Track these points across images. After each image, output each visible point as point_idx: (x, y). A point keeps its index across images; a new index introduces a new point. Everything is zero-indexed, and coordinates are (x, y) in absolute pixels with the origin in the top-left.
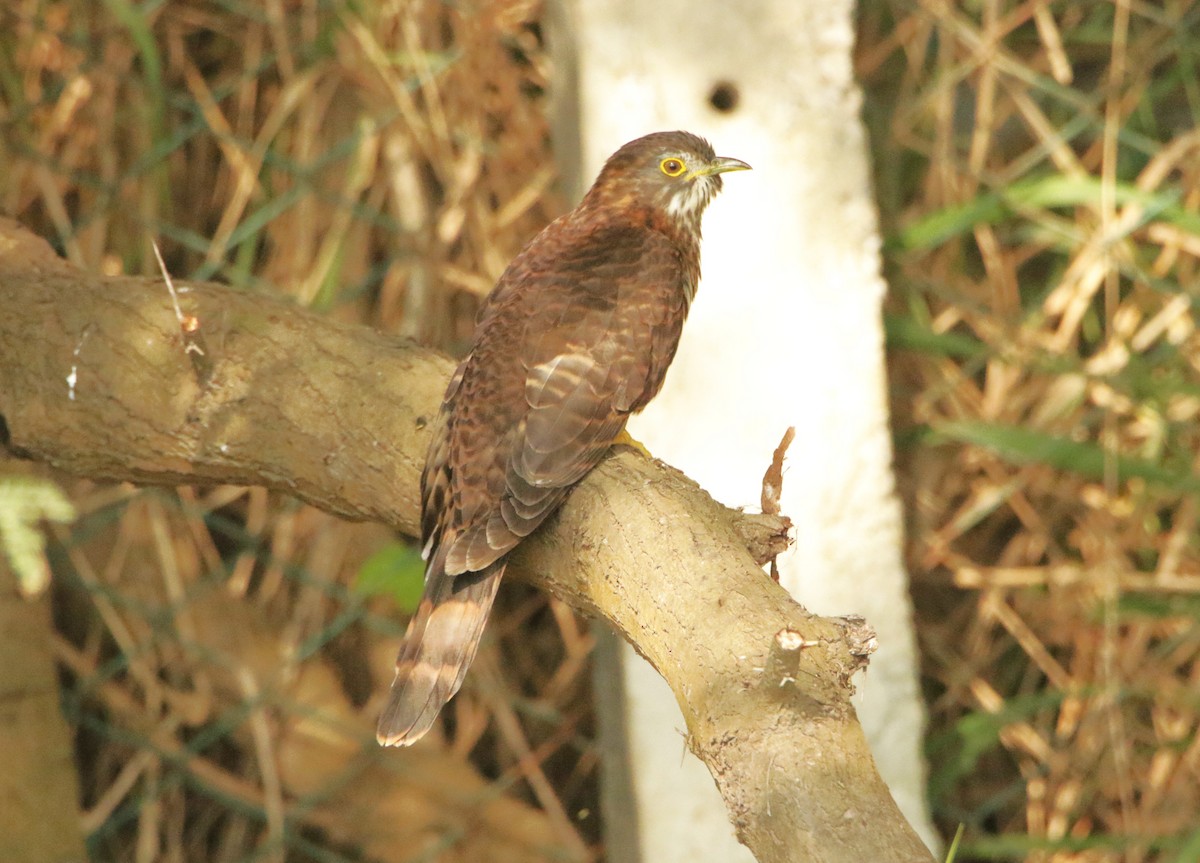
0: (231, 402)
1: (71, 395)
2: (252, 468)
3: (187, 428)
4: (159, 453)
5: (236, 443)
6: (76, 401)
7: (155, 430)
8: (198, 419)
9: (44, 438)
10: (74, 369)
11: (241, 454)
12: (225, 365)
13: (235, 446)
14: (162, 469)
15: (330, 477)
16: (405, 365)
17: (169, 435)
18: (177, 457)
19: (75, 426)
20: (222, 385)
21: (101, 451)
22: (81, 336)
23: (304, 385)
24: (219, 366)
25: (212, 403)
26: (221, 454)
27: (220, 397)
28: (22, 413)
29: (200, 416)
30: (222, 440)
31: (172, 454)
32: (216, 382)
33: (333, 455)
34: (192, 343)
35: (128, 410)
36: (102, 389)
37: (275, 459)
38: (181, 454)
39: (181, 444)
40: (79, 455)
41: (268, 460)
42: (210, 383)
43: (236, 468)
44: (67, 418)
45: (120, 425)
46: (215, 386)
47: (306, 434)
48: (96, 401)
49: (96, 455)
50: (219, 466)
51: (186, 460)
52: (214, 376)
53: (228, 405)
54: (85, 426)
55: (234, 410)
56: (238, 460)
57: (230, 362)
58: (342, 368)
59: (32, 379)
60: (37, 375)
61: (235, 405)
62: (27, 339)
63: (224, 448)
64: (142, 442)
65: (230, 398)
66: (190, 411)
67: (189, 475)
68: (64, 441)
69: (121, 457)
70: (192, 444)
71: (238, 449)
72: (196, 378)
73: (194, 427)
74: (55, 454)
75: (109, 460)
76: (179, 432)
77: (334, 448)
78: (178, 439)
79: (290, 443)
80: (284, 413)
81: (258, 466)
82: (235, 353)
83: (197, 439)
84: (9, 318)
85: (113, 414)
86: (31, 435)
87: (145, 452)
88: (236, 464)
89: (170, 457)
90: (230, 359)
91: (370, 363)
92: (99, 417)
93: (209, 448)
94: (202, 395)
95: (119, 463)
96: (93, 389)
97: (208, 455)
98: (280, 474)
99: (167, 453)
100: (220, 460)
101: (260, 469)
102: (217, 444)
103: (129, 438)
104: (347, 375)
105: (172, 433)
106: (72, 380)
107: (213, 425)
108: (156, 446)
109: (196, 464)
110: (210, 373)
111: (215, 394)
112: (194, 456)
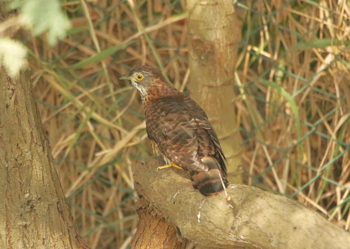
0: (244, 223)
1: (199, 221)
2: (250, 243)
3: (232, 231)
4: (225, 239)
5: (245, 235)
6: (200, 223)
7: (223, 232)
8: (234, 228)
9: (192, 234)
10: (199, 212)
11: (247, 239)
12: (242, 211)
13: (245, 236)
14: (226, 244)
15: (271, 246)
16: (293, 210)
17: (227, 233)
18: (230, 240)
19: (200, 231)
20: (241, 217)
21: (209, 238)
22: (202, 202)
23: (264, 217)
24: (240, 211)
25: (239, 223)
26: (241, 239)
27: (241, 221)
28: (185, 227)
29: (235, 227)
30: (241, 235)
31: (228, 239)
32: (239, 216)
33: (271, 239)
34: (229, 204)
35: (215, 225)
36: (208, 219)
37: (256, 240)
38: (231, 239)
39: (231, 236)
40: (202, 240)
41: (255, 241)
42: (237, 217)
43: (246, 243)
44: (198, 228)
45: (213, 230)
46: (239, 218)
47: (264, 233)
48: (206, 223)
49: (207, 240)
50: (242, 243)
51: (232, 241)
52: (238, 215)
53: (243, 224)
54: (203, 231)
55: (245, 225)
56: (247, 241)
57: (243, 210)
58: (275, 211)
59: (187, 216)
60: (189, 215)
61: (245, 223)
62: (187, 203)
63: (242, 237)
64: (220, 236)
65: (243, 221)
66: (232, 226)
67: (234, 246)
68: (197, 235)
69: (214, 240)
70: (233, 236)
71: (246, 238)
72: (233, 215)
73: (234, 231)
74: (195, 240)
75: (210, 241)
76: (230, 232)
77: (272, 237)
78: (229, 234)
79: (260, 235)
80: (258, 226)
81: (252, 243)
82: (245, 207)
83: (235, 234)
84: (182, 197)
85: (211, 227)
86: (187, 234)
87: (221, 239)
88: (246, 242)
89: (228, 240)
90: (243, 209)
91: (283, 210)
92: (207, 228)
93: (238, 237)
94: (235, 220)
95: (214, 242)
96: (205, 219)
97: (238, 239)
98: (258, 245)
99: (227, 239)
100: (242, 241)
101: (253, 244)
102: (240, 236)
103: (216, 234)
104: (276, 214)
105: (228, 233)
106: (199, 216)
107: (239, 230)
108: (223, 236)
109: (235, 242)
110: (237, 213)
111: (239, 220)
112: (234, 240)
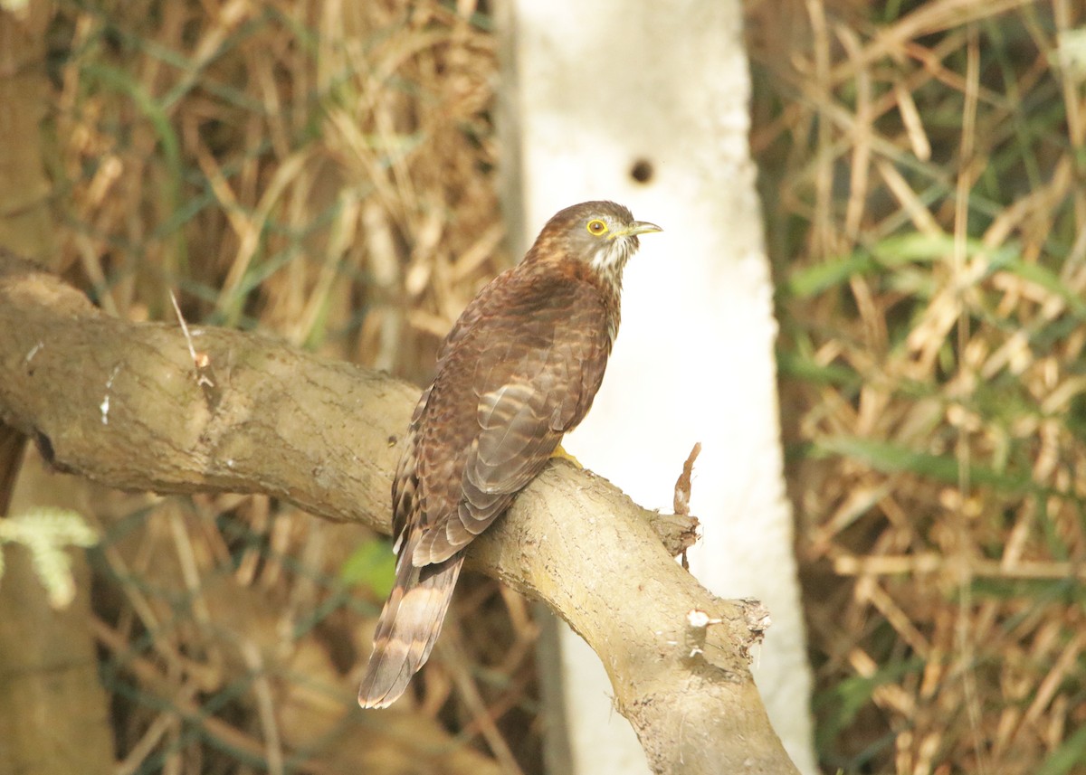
0: (237, 425)
1: (105, 420)
2: (253, 479)
3: (200, 447)
4: (177, 467)
5: (240, 458)
6: (109, 425)
7: (174, 449)
8: (209, 440)
9: (83, 455)
10: (107, 398)
11: (245, 467)
12: (231, 395)
13: (238, 461)
14: (179, 480)
15: (317, 486)
16: (379, 393)
17: (186, 453)
18: (192, 471)
19: (108, 446)
20: (228, 411)
21: (129, 466)
22: (113, 372)
23: (296, 410)
24: (226, 395)
25: (220, 426)
26: (228, 467)
27: (227, 421)
28: (65, 435)
29: (211, 437)
30: (228, 456)
31: (188, 468)
32: (224, 408)
33: (320, 468)
34: (203, 376)
35: (151, 432)
36: (130, 415)
37: (273, 471)
38: (195, 468)
39: (195, 460)
40: (112, 470)
41: (267, 472)
42: (218, 410)
43: (241, 479)
44: (100, 439)
45: (146, 444)
46: (223, 412)
47: (298, 451)
48: (125, 425)
49: (125, 469)
50: (227, 477)
51: (200, 473)
52: (222, 404)
53: (234, 428)
54: (116, 445)
55: (239, 431)
56: (244, 473)
57: (236, 392)
58: (327, 397)
59: (72, 407)
60: (77, 404)
61: (239, 427)
62: (69, 374)
63: (230, 463)
64: (163, 459)
65: (236, 421)
66: (203, 433)
67: (202, 485)
68: (99, 457)
69: (146, 471)
70: (204, 459)
71: (242, 464)
72: (206, 405)
73: (206, 446)
74: (91, 468)
75: (134, 473)
76: (193, 450)
77: (320, 462)
78: (191, 456)
79: (285, 458)
80: (280, 434)
81: (258, 477)
82: (239, 385)
83: (209, 455)
84: (53, 357)
85: (138, 435)
86: (72, 453)
87: (166, 467)
88: (241, 476)
89: (186, 471)
90: (236, 389)
91: (350, 392)
92: (127, 438)
93: (218, 463)
94: (212, 419)
95: (145, 476)
96: (122, 413)
97: (217, 468)
98: (277, 484)
99: (183, 468)
100: (227, 473)
101: (260, 480)
102: (224, 459)
103: (152, 454)
104: (331, 402)
105: (188, 451)
106: (105, 407)
107: (221, 444)
108: (174, 461)
109: (207, 476)
110: (219, 401)
111: (222, 419)
112: (205, 469)
